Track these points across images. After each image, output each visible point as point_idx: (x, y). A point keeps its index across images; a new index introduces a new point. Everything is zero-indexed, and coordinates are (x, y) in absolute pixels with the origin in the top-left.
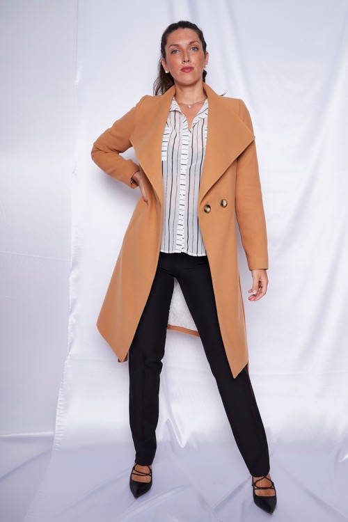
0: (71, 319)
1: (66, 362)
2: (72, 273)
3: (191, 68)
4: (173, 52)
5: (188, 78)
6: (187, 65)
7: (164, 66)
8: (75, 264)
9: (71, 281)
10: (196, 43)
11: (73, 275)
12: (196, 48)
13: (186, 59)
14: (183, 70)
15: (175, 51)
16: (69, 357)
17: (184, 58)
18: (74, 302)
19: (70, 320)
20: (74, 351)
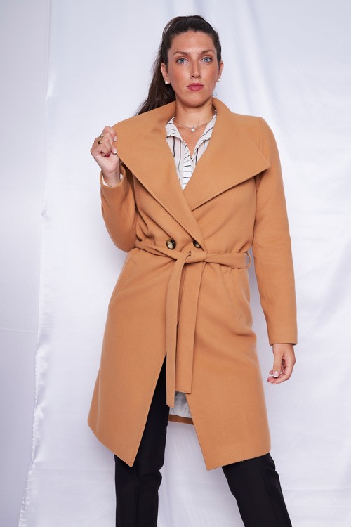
0: (38, 413)
1: (30, 473)
2: (40, 349)
3: (200, 86)
4: (179, 60)
5: (195, 97)
6: (196, 81)
7: (164, 74)
8: (45, 338)
9: (38, 360)
10: (210, 53)
11: (41, 352)
12: (210, 59)
13: (196, 73)
14: (191, 86)
15: (181, 60)
16: (33, 466)
17: (193, 71)
18: (42, 390)
19: (35, 415)
20: (40, 458)
